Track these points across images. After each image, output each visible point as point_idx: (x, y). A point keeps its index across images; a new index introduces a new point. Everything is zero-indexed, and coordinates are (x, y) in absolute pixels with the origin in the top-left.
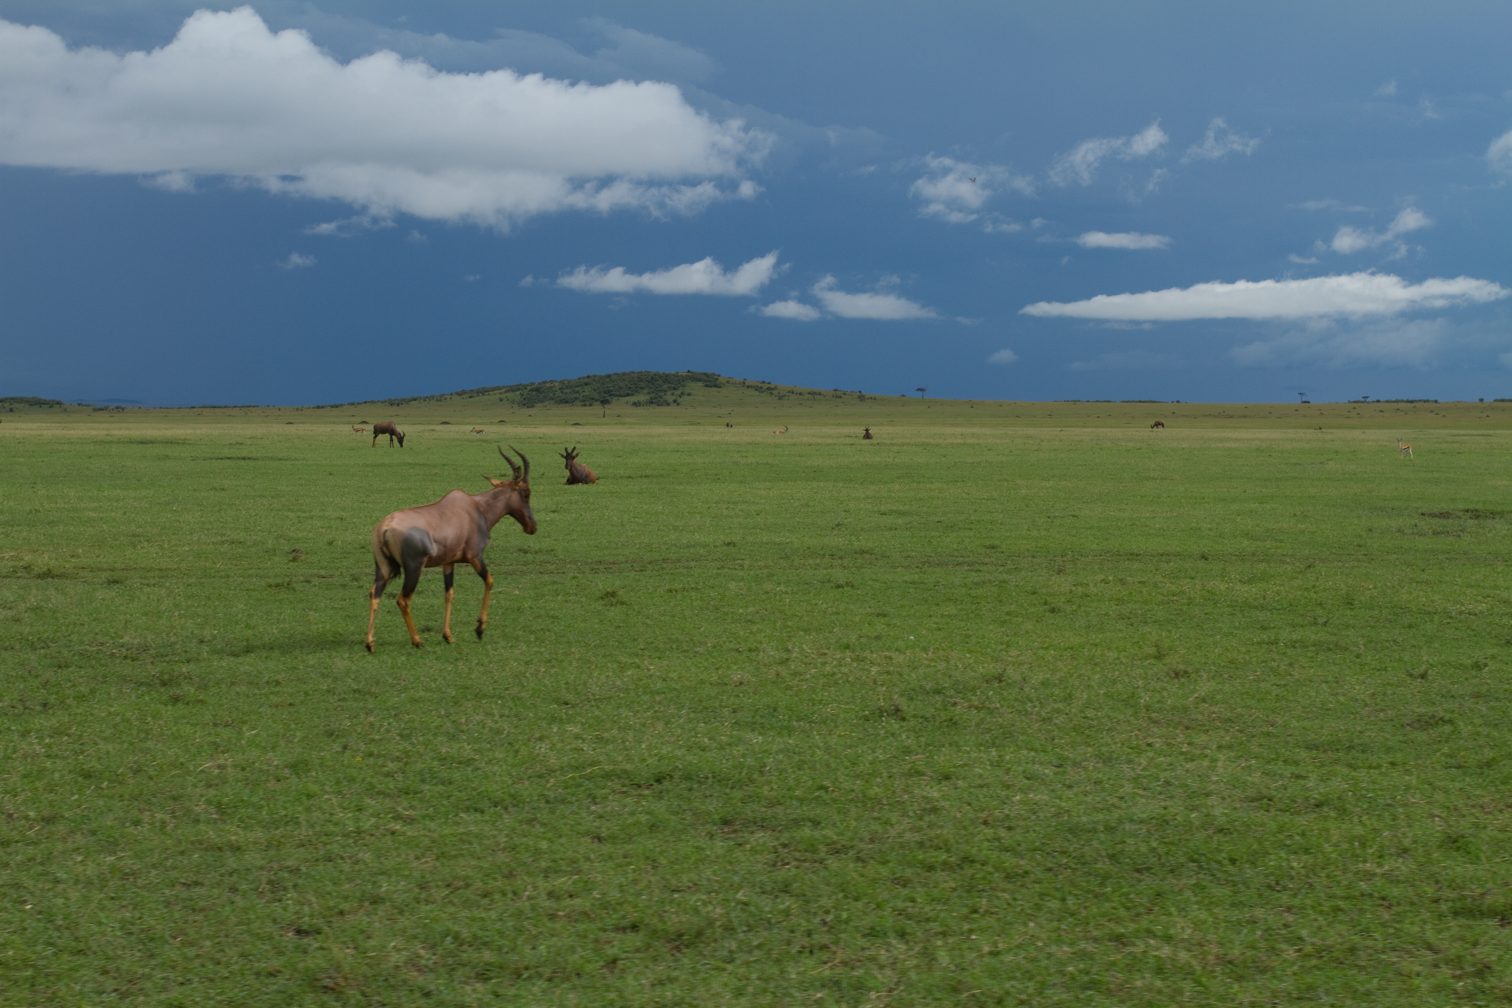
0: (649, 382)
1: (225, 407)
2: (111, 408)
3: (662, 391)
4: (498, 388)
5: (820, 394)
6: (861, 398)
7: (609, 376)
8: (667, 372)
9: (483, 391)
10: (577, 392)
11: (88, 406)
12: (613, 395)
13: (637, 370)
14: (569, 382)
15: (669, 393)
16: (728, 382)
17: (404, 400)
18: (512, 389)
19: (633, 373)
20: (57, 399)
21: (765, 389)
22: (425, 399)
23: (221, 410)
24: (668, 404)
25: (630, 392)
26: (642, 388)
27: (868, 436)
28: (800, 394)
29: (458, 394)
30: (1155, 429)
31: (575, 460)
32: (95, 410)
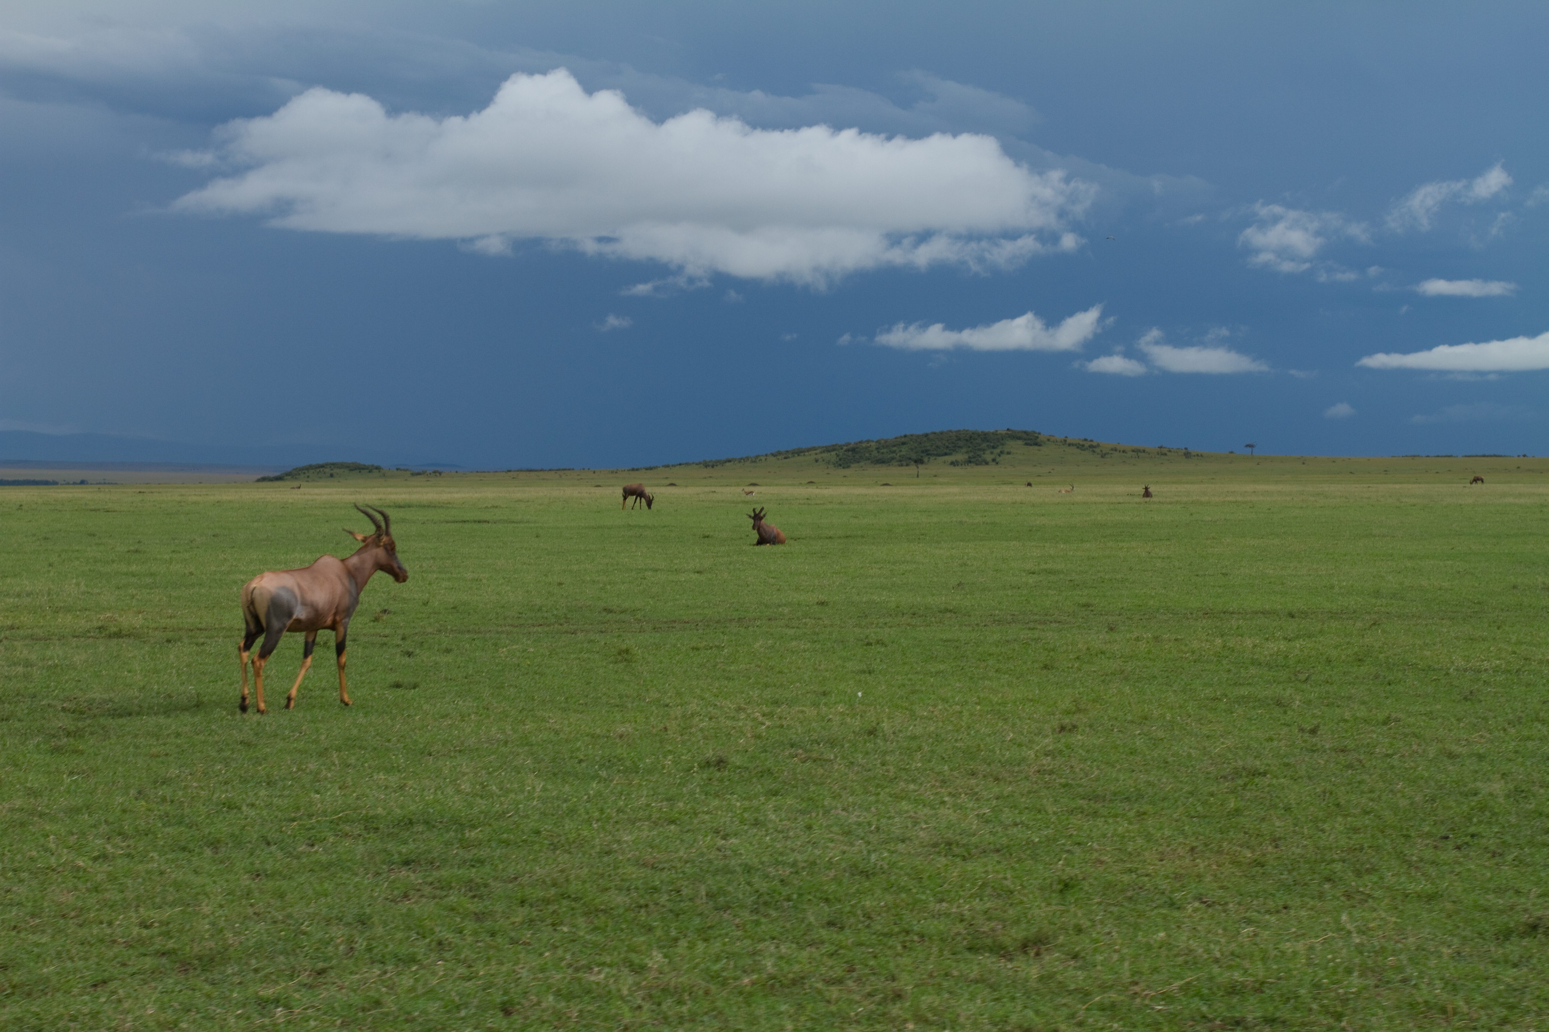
0: (967, 440)
1: (542, 470)
2: (428, 472)
3: (980, 450)
4: (814, 449)
5: (1144, 451)
6: (1187, 455)
7: (926, 435)
8: (986, 431)
9: (799, 452)
10: (894, 452)
11: (406, 470)
12: (931, 455)
13: (954, 429)
14: (886, 441)
15: (988, 452)
16: (1049, 440)
17: (719, 461)
18: (828, 449)
19: (951, 431)
20: (376, 464)
21: (1087, 447)
22: (740, 460)
23: (537, 473)
24: (987, 463)
25: (948, 451)
26: (960, 447)
27: (1147, 494)
28: (1124, 451)
29: (773, 455)
30: (1474, 485)
31: (763, 521)
32: (414, 474)
